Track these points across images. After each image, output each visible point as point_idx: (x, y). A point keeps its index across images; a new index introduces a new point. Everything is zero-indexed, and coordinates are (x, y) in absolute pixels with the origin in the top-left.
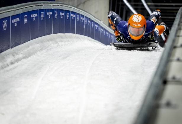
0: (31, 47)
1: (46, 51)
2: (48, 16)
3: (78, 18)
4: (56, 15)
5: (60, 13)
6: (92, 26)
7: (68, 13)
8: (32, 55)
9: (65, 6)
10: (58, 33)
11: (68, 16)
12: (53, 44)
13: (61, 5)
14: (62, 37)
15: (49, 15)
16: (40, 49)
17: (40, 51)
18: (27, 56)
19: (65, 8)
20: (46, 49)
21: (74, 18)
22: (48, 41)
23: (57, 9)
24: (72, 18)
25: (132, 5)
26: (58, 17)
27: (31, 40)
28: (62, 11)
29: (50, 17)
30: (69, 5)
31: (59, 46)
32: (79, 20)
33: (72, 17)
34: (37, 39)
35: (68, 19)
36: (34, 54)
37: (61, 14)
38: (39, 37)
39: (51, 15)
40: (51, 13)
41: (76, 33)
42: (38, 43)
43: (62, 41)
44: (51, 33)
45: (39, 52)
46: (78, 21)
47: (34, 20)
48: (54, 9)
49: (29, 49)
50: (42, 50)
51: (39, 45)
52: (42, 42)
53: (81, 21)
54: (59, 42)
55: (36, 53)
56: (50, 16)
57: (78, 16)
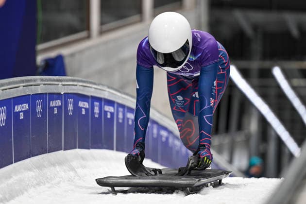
0: (15, 178)
1: (49, 188)
2: (52, 109)
3: (121, 116)
4: (70, 107)
5: (80, 102)
6: (153, 134)
7: (97, 104)
8: (18, 196)
9: (91, 87)
10: (76, 148)
11: (97, 110)
12: (65, 171)
13: (81, 84)
14: (83, 158)
15: (54, 107)
16: (35, 182)
17: (34, 187)
18: (7, 196)
19: (91, 91)
20: (49, 183)
21: (112, 114)
22: (53, 165)
23: (71, 93)
24: (107, 115)
25: (253, 87)
26: (74, 111)
27: (15, 162)
28: (84, 98)
29: (56, 112)
30: (99, 85)
31: (78, 176)
32: (123, 119)
33: (106, 112)
34: (28, 160)
35: (97, 116)
36: (23, 194)
37: (81, 104)
38: (33, 156)
39: (59, 108)
40: (59, 103)
41: (118, 150)
42: (30, 170)
43: (84, 167)
44: (59, 149)
45: (33, 189)
46: (121, 121)
47: (22, 117)
48: (64, 93)
49: (11, 181)
50: (38, 184)
51: (33, 174)
52: (40, 167)
53: (128, 121)
54: (78, 168)
55: (26, 190)
56: (55, 109)
57: (121, 109)
